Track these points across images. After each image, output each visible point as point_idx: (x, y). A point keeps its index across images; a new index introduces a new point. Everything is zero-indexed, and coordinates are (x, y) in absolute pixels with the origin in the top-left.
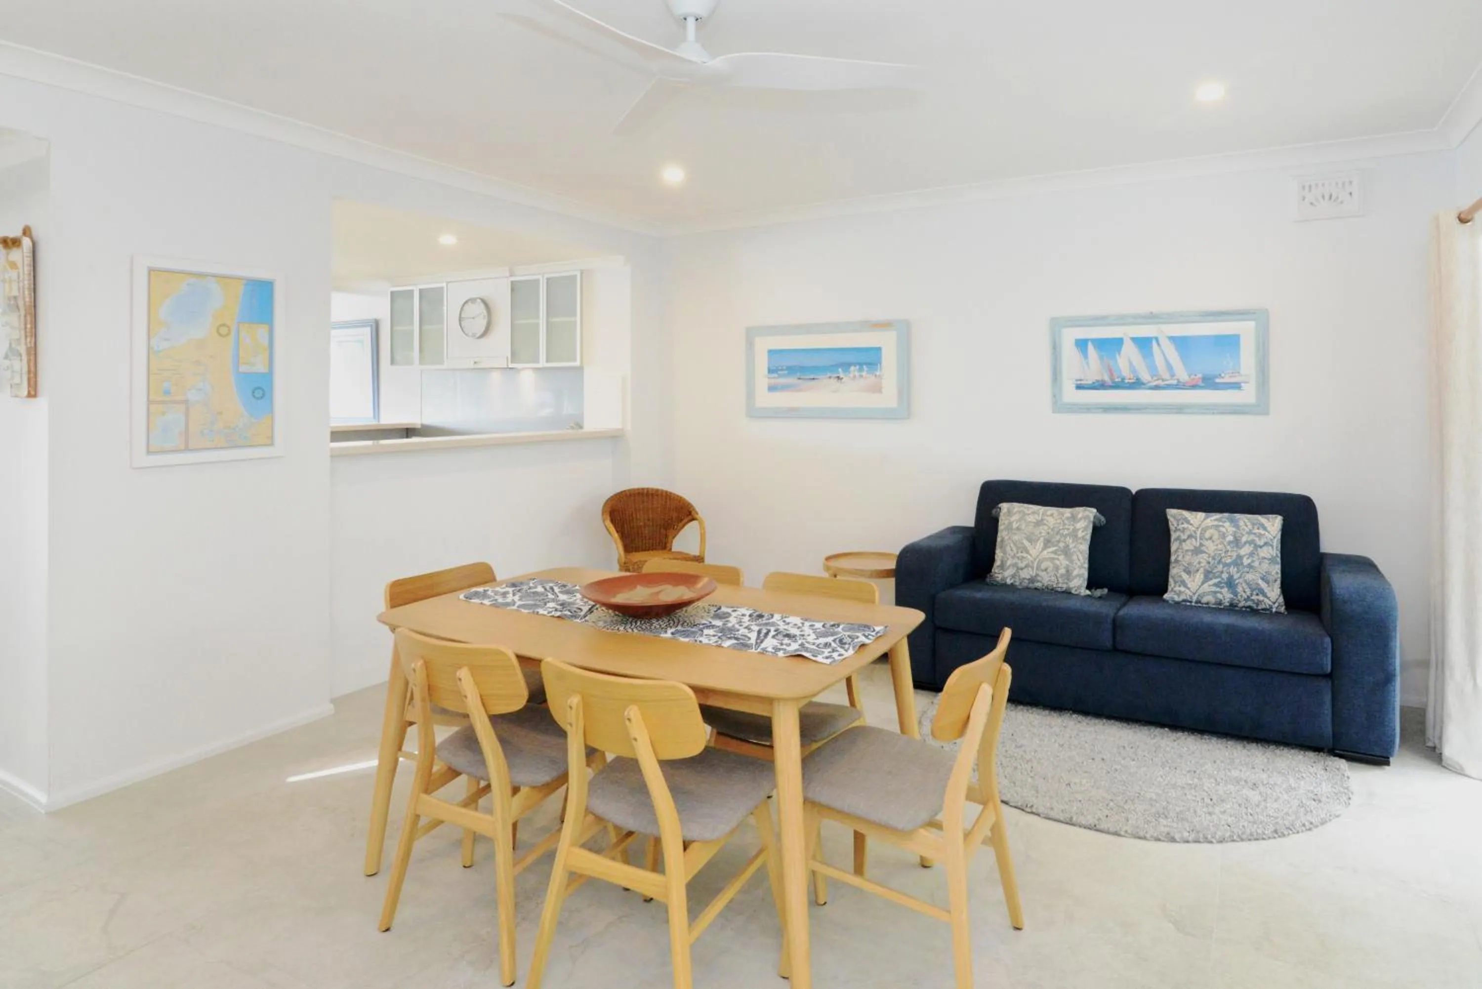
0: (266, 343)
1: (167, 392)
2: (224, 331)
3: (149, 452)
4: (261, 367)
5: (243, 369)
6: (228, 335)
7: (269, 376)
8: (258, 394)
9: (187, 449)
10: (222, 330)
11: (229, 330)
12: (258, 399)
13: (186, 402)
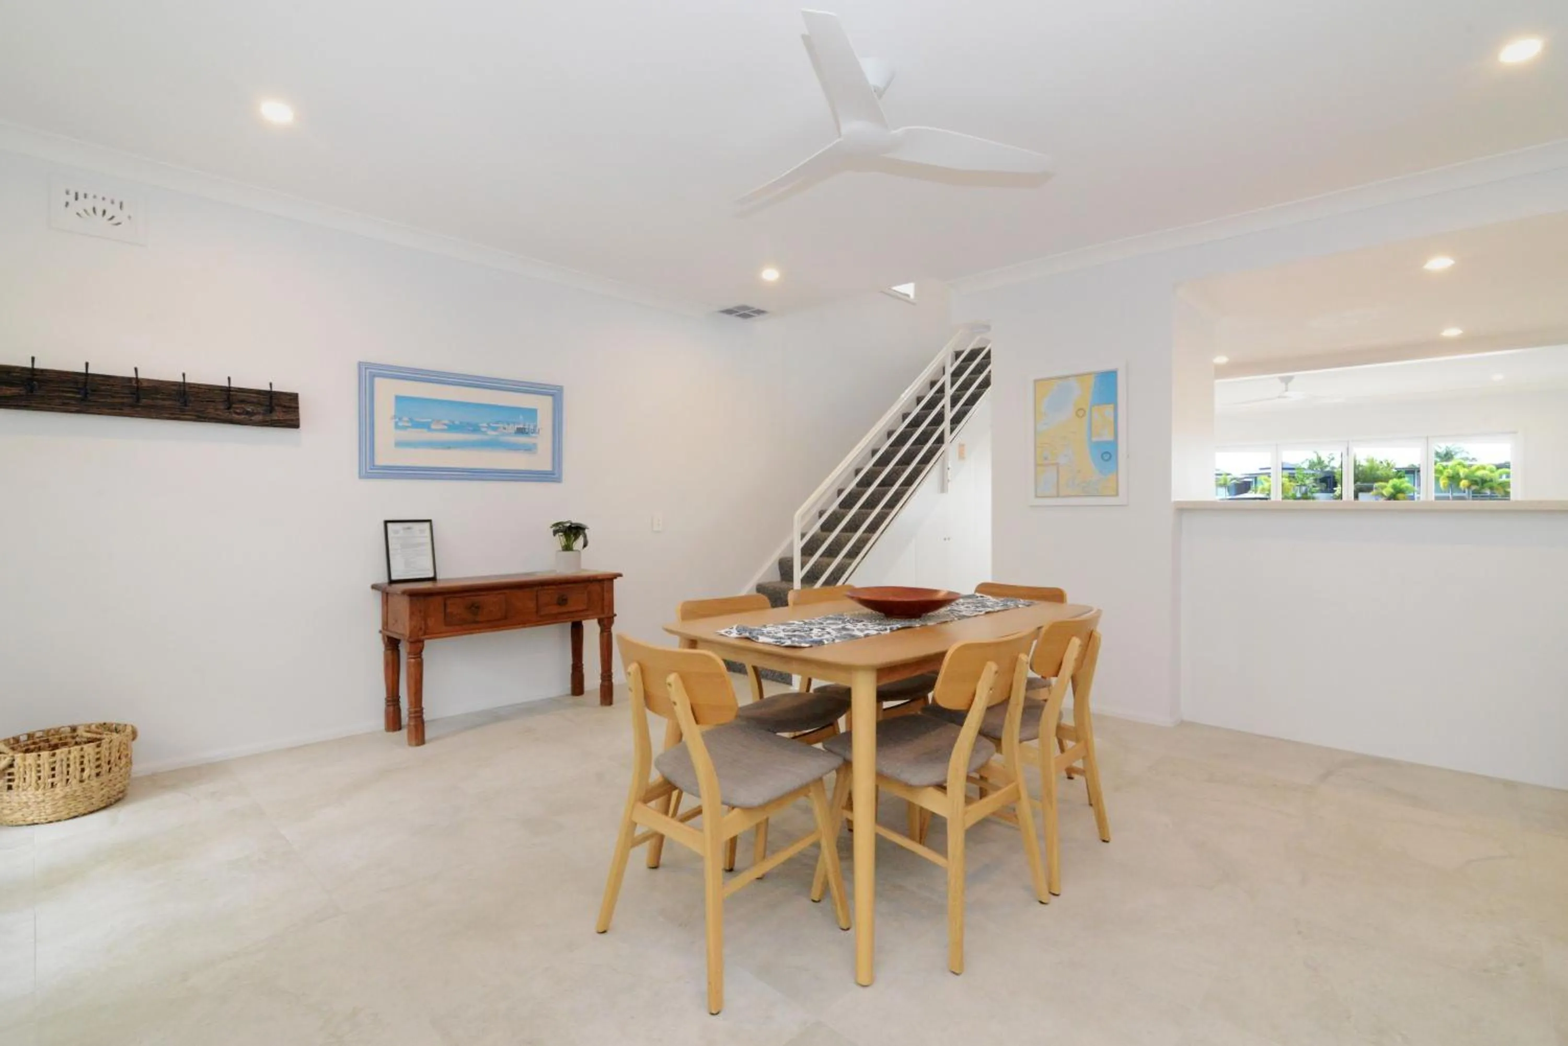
0: (1112, 419)
1: (1046, 459)
2: (1081, 413)
3: (1037, 496)
4: (1108, 437)
5: (1094, 439)
6: (1083, 416)
7: (1115, 443)
8: (1106, 457)
9: (1058, 496)
10: (1080, 413)
11: (1085, 412)
12: (1107, 460)
13: (1057, 464)
